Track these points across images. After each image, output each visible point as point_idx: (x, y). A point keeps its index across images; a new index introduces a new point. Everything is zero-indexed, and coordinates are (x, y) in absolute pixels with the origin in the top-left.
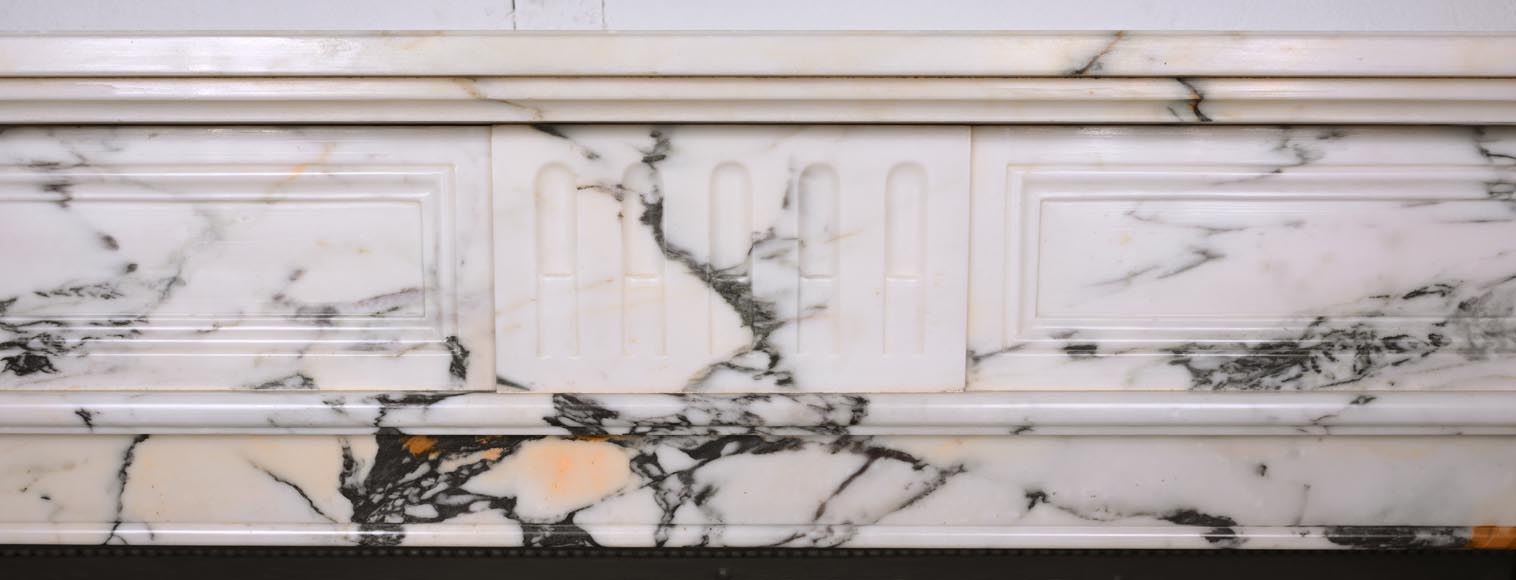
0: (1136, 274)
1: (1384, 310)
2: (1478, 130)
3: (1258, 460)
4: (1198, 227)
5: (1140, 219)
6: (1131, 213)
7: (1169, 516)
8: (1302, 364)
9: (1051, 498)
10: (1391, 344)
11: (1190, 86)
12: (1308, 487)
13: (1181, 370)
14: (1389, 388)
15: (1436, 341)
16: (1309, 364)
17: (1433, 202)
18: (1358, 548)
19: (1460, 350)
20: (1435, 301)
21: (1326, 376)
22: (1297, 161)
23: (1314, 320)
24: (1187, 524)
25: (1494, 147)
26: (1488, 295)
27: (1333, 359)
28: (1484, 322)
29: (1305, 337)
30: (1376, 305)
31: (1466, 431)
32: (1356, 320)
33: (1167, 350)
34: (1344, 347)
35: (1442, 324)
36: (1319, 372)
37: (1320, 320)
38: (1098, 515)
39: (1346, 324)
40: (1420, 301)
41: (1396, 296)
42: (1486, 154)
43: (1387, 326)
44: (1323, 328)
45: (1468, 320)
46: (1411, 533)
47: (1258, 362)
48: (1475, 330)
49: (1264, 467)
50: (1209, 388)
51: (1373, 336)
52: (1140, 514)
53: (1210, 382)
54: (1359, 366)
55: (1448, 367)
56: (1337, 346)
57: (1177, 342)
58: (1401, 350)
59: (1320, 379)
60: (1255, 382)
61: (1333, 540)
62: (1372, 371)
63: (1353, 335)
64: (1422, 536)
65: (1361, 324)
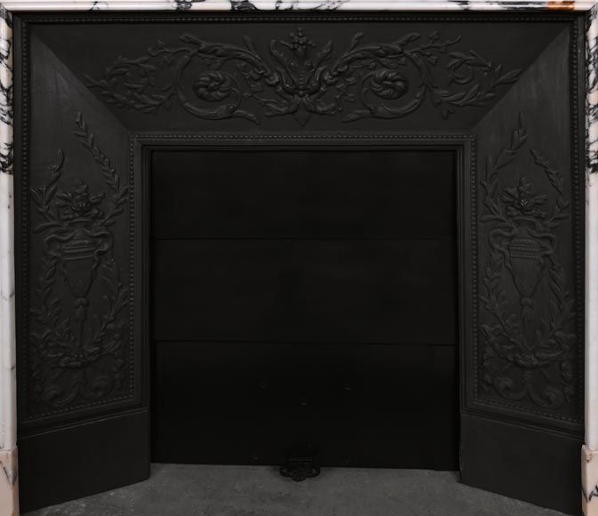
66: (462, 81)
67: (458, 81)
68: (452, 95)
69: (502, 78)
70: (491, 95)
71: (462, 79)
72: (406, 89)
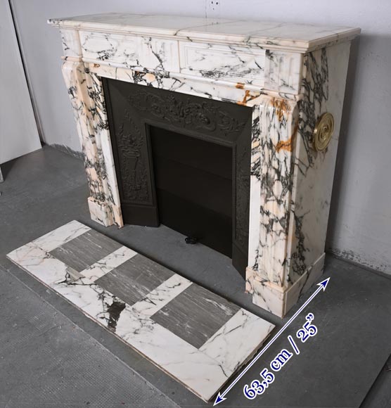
0: (197, 60)
1: (222, 69)
4: (203, 54)
5: (196, 53)
9: (193, 89)
12: (219, 92)
13: (201, 73)
14: (222, 79)
15: (227, 73)
16: (213, 75)
18: (225, 102)
19: (230, 75)
20: (228, 68)
21: (215, 77)
23: (215, 69)
26: (234, 68)
27: (216, 74)
28: (233, 72)
29: (213, 71)
32: (219, 70)
35: (228, 71)
40: (226, 68)
41: (224, 67)
45: (231, 71)
47: (208, 73)
49: (214, 89)
51: (221, 72)
53: (204, 76)
55: (228, 78)
57: (200, 70)
58: (223, 74)
60: (208, 76)
62: (220, 77)
63: (218, 72)
64: (231, 101)
68: (225, 127)
69: (239, 125)
70: (238, 130)
71: (226, 122)
72: (209, 122)
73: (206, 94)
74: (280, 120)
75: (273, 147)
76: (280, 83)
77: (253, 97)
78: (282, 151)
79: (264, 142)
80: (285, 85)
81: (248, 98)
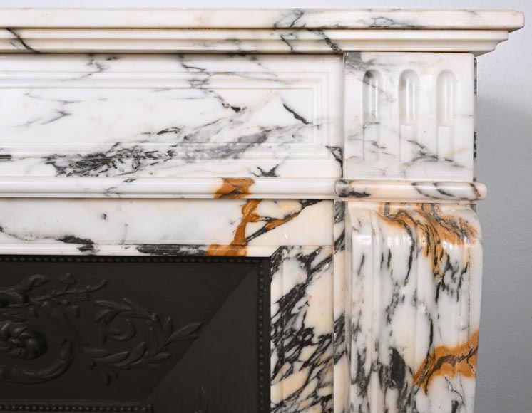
0: (31, 123)
1: (148, 140)
2: (180, 55)
3: (102, 212)
4: (59, 101)
5: (30, 96)
6: (27, 94)
7: (62, 238)
8: (108, 164)
9: (4, 229)
10: (149, 155)
11: (13, 33)
12: (127, 225)
13: (51, 167)
14: (150, 176)
15: (170, 154)
16: (111, 164)
17: (167, 89)
18: (153, 255)
19: (183, 158)
20: (173, 135)
21: (120, 170)
22: (98, 70)
23: (114, 144)
24: (71, 242)
25: (189, 64)
26: (197, 133)
27: (122, 162)
28: (195, 146)
29: (109, 152)
30: (145, 137)
31: (186, 196)
32: (134, 144)
33: (43, 158)
34: (128, 157)
35: (175, 146)
36: (116, 168)
37: (117, 144)
38: (27, 238)
39: (129, 146)
40: (165, 135)
41: (154, 133)
42: (185, 67)
43: (148, 147)
44: (119, 148)
45: (187, 144)
46: (178, 248)
47: (87, 163)
48: (190, 149)
49: (105, 215)
50: (65, 175)
51: (141, 151)
52: (47, 238)
53: (65, 173)
54: (135, 165)
55: (177, 166)
56: (124, 156)
57: (48, 153)
58: (155, 158)
59: (117, 172)
60: (86, 173)
61: (140, 251)
62: (141, 168)
63: (132, 151)
64: (183, 249)
65: (136, 146)
66: (121, 338)
67: (116, 337)
68: (109, 355)
69: (175, 334)
70: (165, 355)
71: (119, 334)
72: (43, 348)
73: (68, 239)
74: (435, 274)
75: (409, 379)
76: (408, 152)
77: (271, 223)
78: (438, 382)
79: (367, 366)
80: (424, 155)
81: (252, 228)
